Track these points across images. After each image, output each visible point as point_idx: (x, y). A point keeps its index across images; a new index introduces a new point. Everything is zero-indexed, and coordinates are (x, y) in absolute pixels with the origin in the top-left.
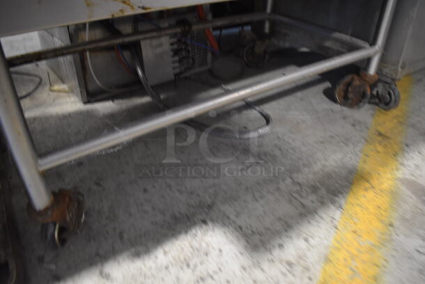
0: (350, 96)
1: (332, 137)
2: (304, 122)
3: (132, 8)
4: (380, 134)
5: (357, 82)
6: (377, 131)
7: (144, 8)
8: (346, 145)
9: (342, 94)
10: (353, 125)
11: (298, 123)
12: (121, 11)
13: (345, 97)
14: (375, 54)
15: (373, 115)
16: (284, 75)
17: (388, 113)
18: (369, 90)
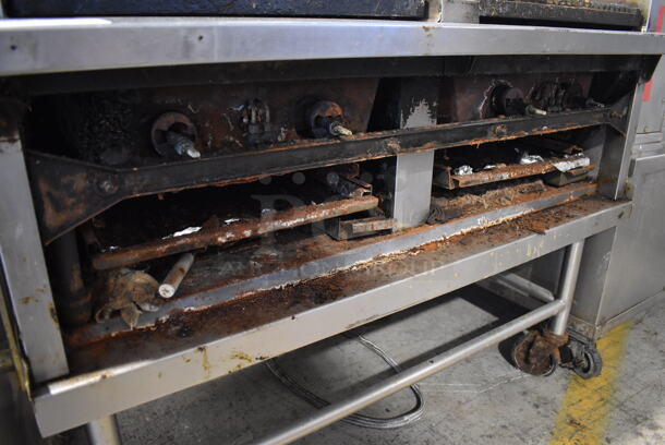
0: (533, 361)
1: (504, 427)
2: (468, 401)
3: (250, 361)
4: (572, 422)
5: (540, 344)
6: (568, 415)
7: (261, 358)
8: (523, 440)
9: (523, 355)
10: (537, 406)
11: (460, 402)
12: (239, 366)
13: (527, 361)
14: (561, 310)
15: (565, 388)
16: (432, 362)
17: (588, 383)
18: (557, 355)
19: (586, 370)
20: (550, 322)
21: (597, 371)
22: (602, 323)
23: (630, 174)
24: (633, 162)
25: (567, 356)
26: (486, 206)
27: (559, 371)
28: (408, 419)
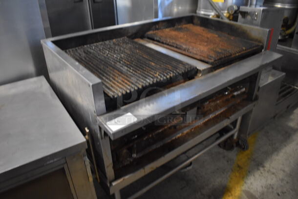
4: (239, 166)
6: (237, 164)
14: (236, 132)
18: (235, 145)
19: (244, 149)
20: (232, 136)
21: (247, 148)
22: (249, 134)
23: (258, 90)
24: (259, 88)
25: (238, 144)
26: (212, 110)
27: (235, 149)
28: (188, 168)
